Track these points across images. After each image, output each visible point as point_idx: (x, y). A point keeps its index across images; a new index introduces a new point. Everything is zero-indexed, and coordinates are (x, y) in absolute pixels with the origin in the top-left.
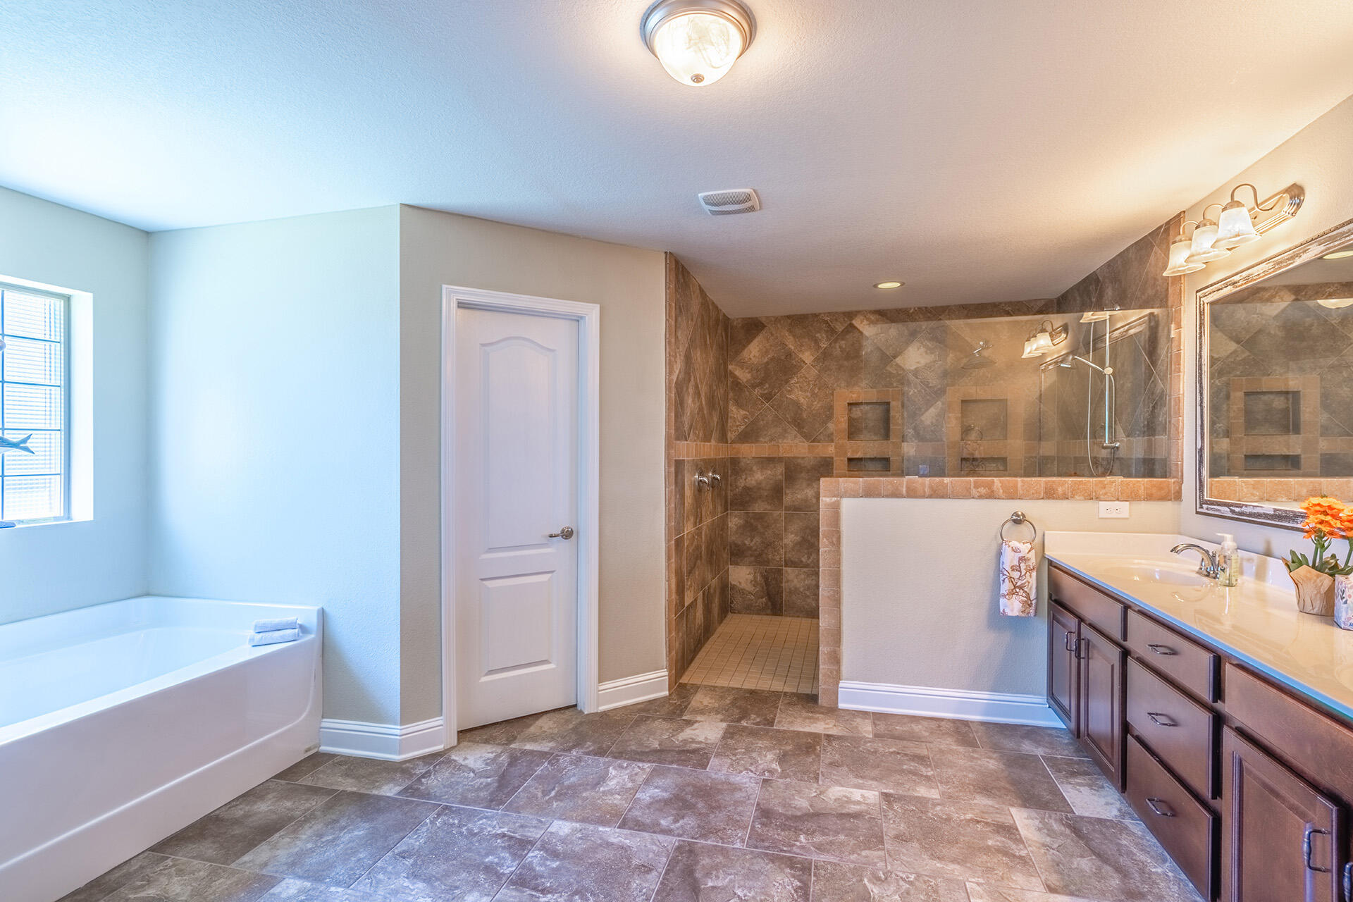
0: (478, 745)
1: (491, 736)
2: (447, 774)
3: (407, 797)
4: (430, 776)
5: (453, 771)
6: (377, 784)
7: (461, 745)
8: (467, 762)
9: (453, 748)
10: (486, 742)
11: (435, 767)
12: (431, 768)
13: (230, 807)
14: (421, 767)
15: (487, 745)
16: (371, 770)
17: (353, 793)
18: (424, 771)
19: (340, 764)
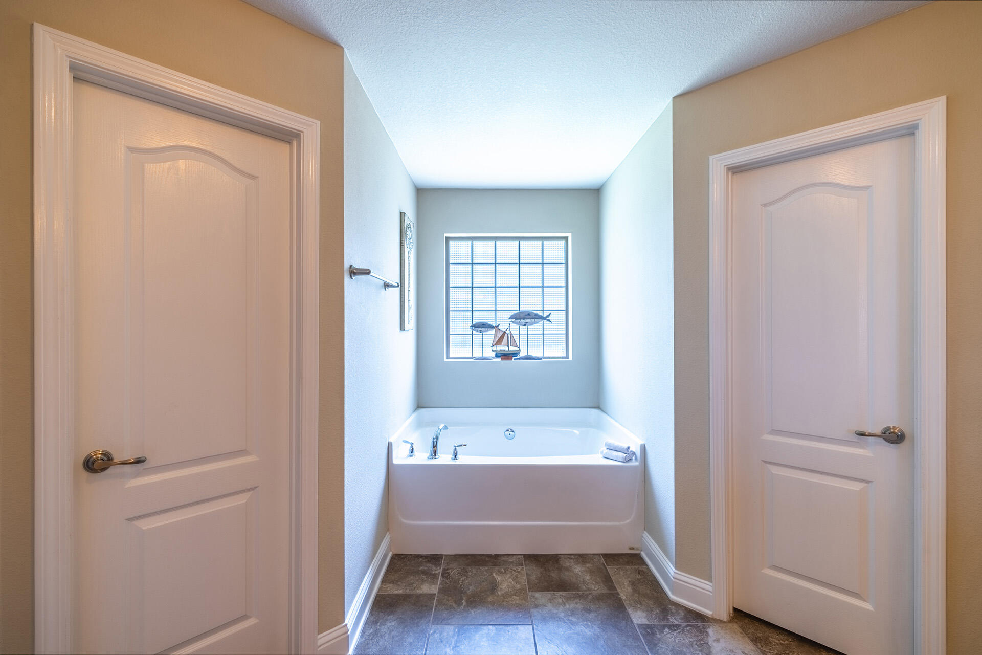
0: (743, 637)
1: (767, 639)
2: (687, 641)
3: (641, 632)
4: (675, 630)
5: (694, 643)
6: (639, 606)
7: (730, 625)
8: (715, 644)
9: (721, 621)
10: (755, 640)
11: (687, 626)
12: (684, 625)
13: (568, 558)
14: (678, 617)
15: (751, 644)
16: (648, 592)
17: (620, 600)
18: (676, 622)
19: (640, 572)
